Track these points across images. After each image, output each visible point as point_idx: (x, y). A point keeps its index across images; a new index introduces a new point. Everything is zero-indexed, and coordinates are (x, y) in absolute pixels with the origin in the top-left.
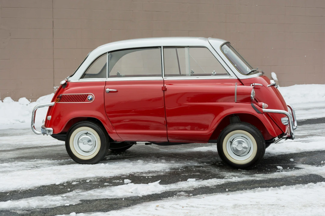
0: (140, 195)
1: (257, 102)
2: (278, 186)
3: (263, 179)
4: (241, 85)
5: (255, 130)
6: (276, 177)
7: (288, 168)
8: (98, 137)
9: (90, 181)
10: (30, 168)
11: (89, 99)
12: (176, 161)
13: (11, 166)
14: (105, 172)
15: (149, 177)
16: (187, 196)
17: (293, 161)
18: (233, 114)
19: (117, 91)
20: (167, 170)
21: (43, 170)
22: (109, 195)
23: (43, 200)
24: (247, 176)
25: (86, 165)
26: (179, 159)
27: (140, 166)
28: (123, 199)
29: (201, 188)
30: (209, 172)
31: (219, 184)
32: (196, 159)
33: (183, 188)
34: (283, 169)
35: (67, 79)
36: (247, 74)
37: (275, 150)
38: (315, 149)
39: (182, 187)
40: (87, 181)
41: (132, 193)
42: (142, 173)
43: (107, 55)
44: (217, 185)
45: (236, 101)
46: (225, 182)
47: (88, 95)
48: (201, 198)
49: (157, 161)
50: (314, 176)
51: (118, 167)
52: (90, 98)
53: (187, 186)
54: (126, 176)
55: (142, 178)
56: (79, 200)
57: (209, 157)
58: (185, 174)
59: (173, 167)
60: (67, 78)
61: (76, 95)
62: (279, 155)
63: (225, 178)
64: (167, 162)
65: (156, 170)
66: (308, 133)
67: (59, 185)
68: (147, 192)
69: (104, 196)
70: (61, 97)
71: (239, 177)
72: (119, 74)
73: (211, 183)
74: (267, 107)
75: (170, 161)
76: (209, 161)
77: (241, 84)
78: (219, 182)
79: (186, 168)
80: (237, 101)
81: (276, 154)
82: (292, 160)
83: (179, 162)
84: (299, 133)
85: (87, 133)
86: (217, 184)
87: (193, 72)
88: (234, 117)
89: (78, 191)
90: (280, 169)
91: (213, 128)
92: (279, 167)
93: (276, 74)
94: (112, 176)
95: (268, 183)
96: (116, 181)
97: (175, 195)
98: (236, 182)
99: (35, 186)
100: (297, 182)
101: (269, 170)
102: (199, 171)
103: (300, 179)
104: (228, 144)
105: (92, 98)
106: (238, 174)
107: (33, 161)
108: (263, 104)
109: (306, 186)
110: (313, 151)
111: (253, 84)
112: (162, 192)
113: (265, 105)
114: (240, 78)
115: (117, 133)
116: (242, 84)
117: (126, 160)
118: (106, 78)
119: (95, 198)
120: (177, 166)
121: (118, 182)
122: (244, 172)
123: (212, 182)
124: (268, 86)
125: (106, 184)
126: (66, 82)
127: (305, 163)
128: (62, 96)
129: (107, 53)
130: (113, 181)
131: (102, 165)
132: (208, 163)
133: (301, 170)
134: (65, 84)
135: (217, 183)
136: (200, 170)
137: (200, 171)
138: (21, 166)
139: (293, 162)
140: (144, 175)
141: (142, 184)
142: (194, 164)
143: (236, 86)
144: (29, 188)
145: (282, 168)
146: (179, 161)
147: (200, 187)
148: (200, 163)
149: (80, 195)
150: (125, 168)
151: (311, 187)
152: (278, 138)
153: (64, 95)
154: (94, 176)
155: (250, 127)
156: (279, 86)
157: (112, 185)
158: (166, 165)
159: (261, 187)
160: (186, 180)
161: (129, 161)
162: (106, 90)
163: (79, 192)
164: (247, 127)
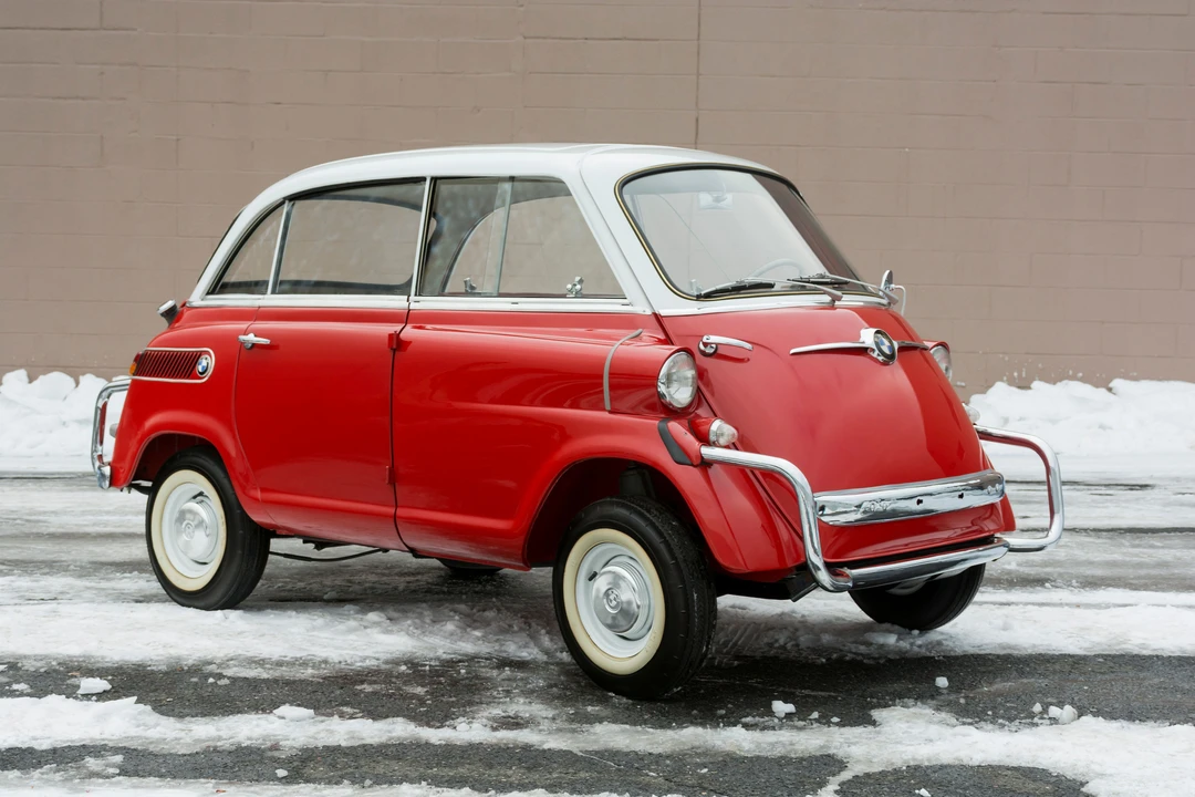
4: (661, 342)
7: (815, 715)
11: (201, 368)
19: (270, 346)
36: (703, 297)
43: (286, 208)
45: (608, 406)
47: (200, 354)
52: (204, 367)
70: (140, 359)
77: (662, 337)
80: (612, 405)
85: (200, 494)
104: (584, 584)
105: (207, 368)
108: (716, 425)
111: (705, 339)
114: (663, 312)
115: (263, 501)
116: (667, 340)
118: (265, 297)
124: (793, 351)
128: (143, 355)
129: (284, 201)
153: (148, 351)
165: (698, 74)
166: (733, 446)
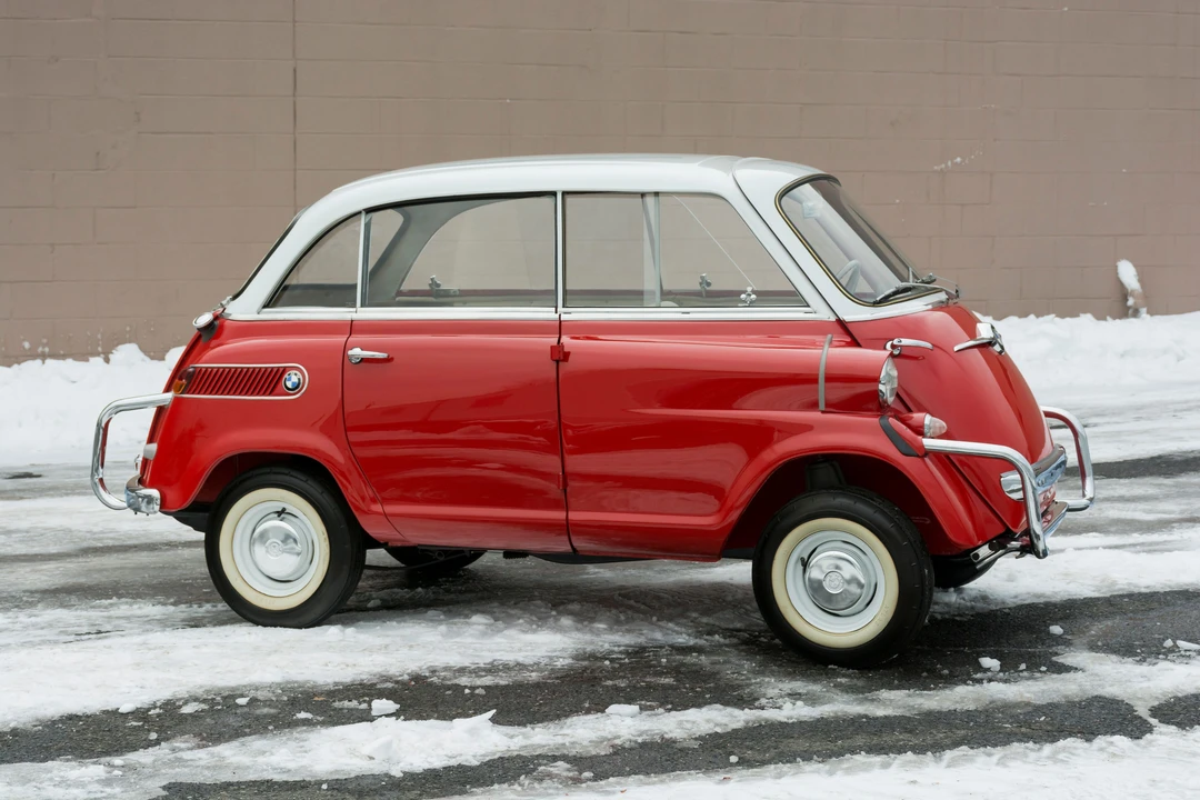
0: (397, 772)
1: (910, 411)
2: (937, 748)
3: (898, 712)
4: (849, 345)
5: (891, 520)
6: (952, 708)
7: (1023, 666)
8: (321, 528)
9: (253, 701)
10: (72, 638)
11: (289, 384)
12: (615, 624)
13: (10, 626)
14: (327, 665)
15: (477, 691)
16: (571, 778)
17: (1060, 636)
18: (817, 455)
19: (388, 360)
20: (560, 663)
21: (110, 647)
22: (282, 765)
23: (30, 781)
24: (846, 697)
25: (279, 628)
26: (629, 612)
27: (470, 640)
28: (325, 786)
29: (644, 745)
30: (713, 675)
31: (719, 730)
32: (694, 615)
33: (573, 743)
34: (1000, 671)
35: (222, 306)
36: (877, 304)
37: (1014, 584)
38: (1172, 584)
39: (573, 740)
40: (242, 701)
41: (371, 758)
42: (462, 671)
43: (363, 219)
44: (710, 735)
45: (822, 406)
46: (747, 722)
47: (285, 370)
48: (614, 793)
49: (541, 621)
50: (1103, 707)
51: (387, 641)
52: (293, 383)
53: (593, 736)
54: (397, 682)
55: (448, 692)
56: (165, 783)
57: (748, 607)
58: (617, 682)
59: (589, 649)
60: (224, 302)
61: (242, 368)
62: (1021, 607)
63: (756, 704)
64: (580, 626)
65: (521, 660)
66: (1182, 512)
67: (132, 713)
68: (429, 760)
69: (263, 770)
70: (190, 377)
71: (812, 700)
72: (438, 285)
73: (689, 726)
74: (944, 431)
75: (592, 620)
76: (738, 625)
77: (849, 340)
78: (725, 720)
79: (637, 652)
80: (827, 405)
81: (1011, 602)
82: (1056, 629)
83: (624, 628)
84: (1150, 512)
85: (284, 510)
86: (710, 732)
87: (709, 284)
88: (821, 466)
89: (183, 745)
90: (989, 669)
91: (738, 503)
92: (987, 662)
93: (1135, 266)
94: (344, 680)
95: (910, 732)
96: (346, 704)
97: (528, 773)
98: (791, 721)
99: (40, 717)
100: (1023, 730)
101: (946, 672)
102: (676, 670)
103: (1043, 718)
104: (794, 569)
105: (299, 384)
106: (816, 688)
107: (100, 607)
108: (928, 419)
109: (1048, 748)
110: (1162, 591)
111: (895, 342)
112: (487, 759)
113: (937, 425)
114: (847, 318)
115: (385, 515)
116: (855, 343)
117: (431, 613)
118: (354, 309)
119: (226, 776)
120: (607, 646)
121: (350, 710)
122: (843, 680)
123: (694, 722)
124: (956, 349)
125: (303, 715)
126: (216, 318)
127: (1100, 644)
128: (194, 372)
129: (359, 213)
130: (337, 704)
131: (332, 632)
132: (729, 633)
133: (1071, 675)
134: (210, 326)
135: (711, 725)
136: (683, 665)
137: (683, 669)
138: (42, 628)
139: (1058, 640)
140: (464, 681)
141: (432, 722)
142: (676, 636)
143: (826, 346)
144: (12, 725)
145: (999, 668)
146: (629, 620)
147: (640, 740)
148: (699, 634)
149: (179, 760)
150: (411, 646)
151: (1061, 756)
152: (990, 548)
153: (201, 368)
154: (278, 679)
155: (871, 506)
156: (1148, 313)
157: (320, 719)
158: (566, 639)
159: (871, 750)
160: (603, 711)
161: (442, 617)
162: (350, 353)
163: (181, 750)
164: (862, 507)
165: (295, 21)
166: (947, 436)
